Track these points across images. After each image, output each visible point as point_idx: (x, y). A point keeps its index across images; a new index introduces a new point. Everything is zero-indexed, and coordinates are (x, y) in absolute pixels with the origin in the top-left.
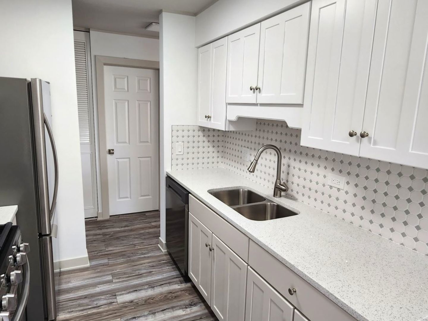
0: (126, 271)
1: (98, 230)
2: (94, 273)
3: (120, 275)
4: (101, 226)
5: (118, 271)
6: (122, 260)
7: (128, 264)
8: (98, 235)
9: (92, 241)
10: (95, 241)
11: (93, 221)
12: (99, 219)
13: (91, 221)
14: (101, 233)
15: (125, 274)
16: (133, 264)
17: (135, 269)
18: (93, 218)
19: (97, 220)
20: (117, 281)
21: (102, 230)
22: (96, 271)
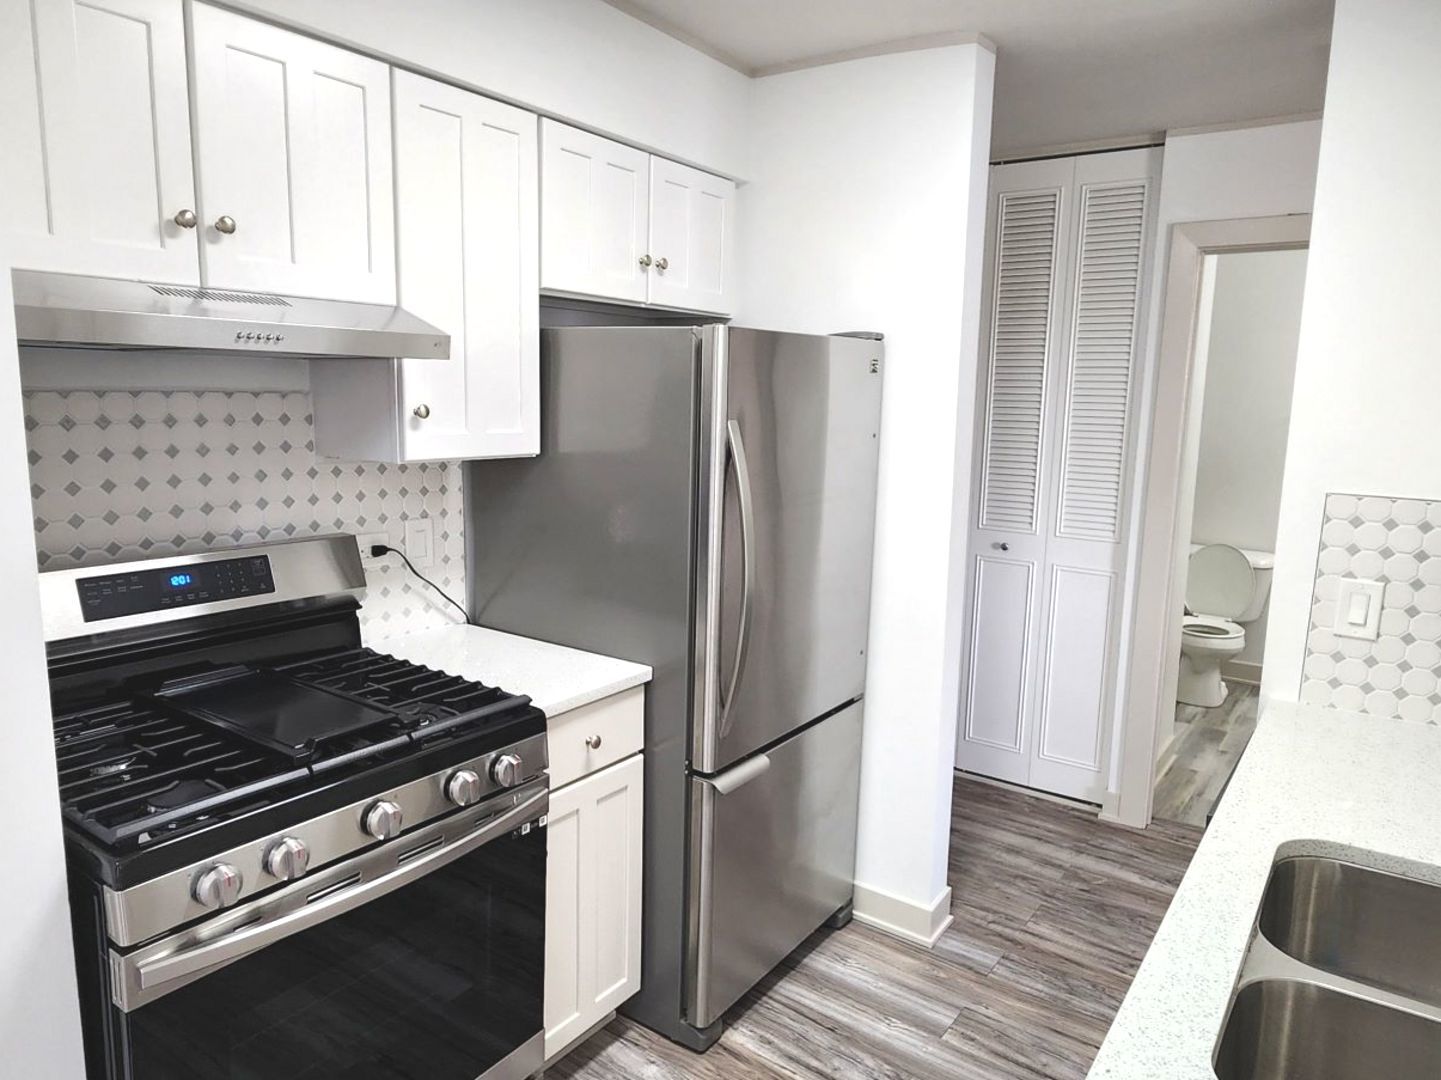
0: (1010, 1032)
1: (1068, 851)
2: (922, 976)
3: (980, 1032)
4: (1091, 842)
5: (990, 1012)
6: (1040, 987)
7: (1043, 1012)
8: (1053, 865)
9: (1016, 877)
10: (1024, 878)
11: (1085, 816)
12: (1105, 815)
13: (1077, 813)
14: (1068, 865)
15: (1001, 1036)
16: (1060, 1023)
17: (1045, 1045)
18: (1090, 803)
19: (1096, 815)
20: (955, 1042)
21: (1084, 855)
22: (935, 972)
